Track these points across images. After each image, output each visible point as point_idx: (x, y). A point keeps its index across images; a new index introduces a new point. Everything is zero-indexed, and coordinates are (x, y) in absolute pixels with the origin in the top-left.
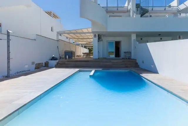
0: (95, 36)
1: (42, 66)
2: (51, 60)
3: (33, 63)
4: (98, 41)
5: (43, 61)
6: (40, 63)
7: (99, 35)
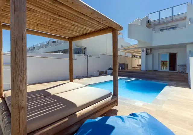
0: (143, 50)
1: (103, 74)
2: (109, 70)
3: (98, 71)
4: (146, 55)
5: (104, 71)
6: (102, 72)
7: (147, 49)
